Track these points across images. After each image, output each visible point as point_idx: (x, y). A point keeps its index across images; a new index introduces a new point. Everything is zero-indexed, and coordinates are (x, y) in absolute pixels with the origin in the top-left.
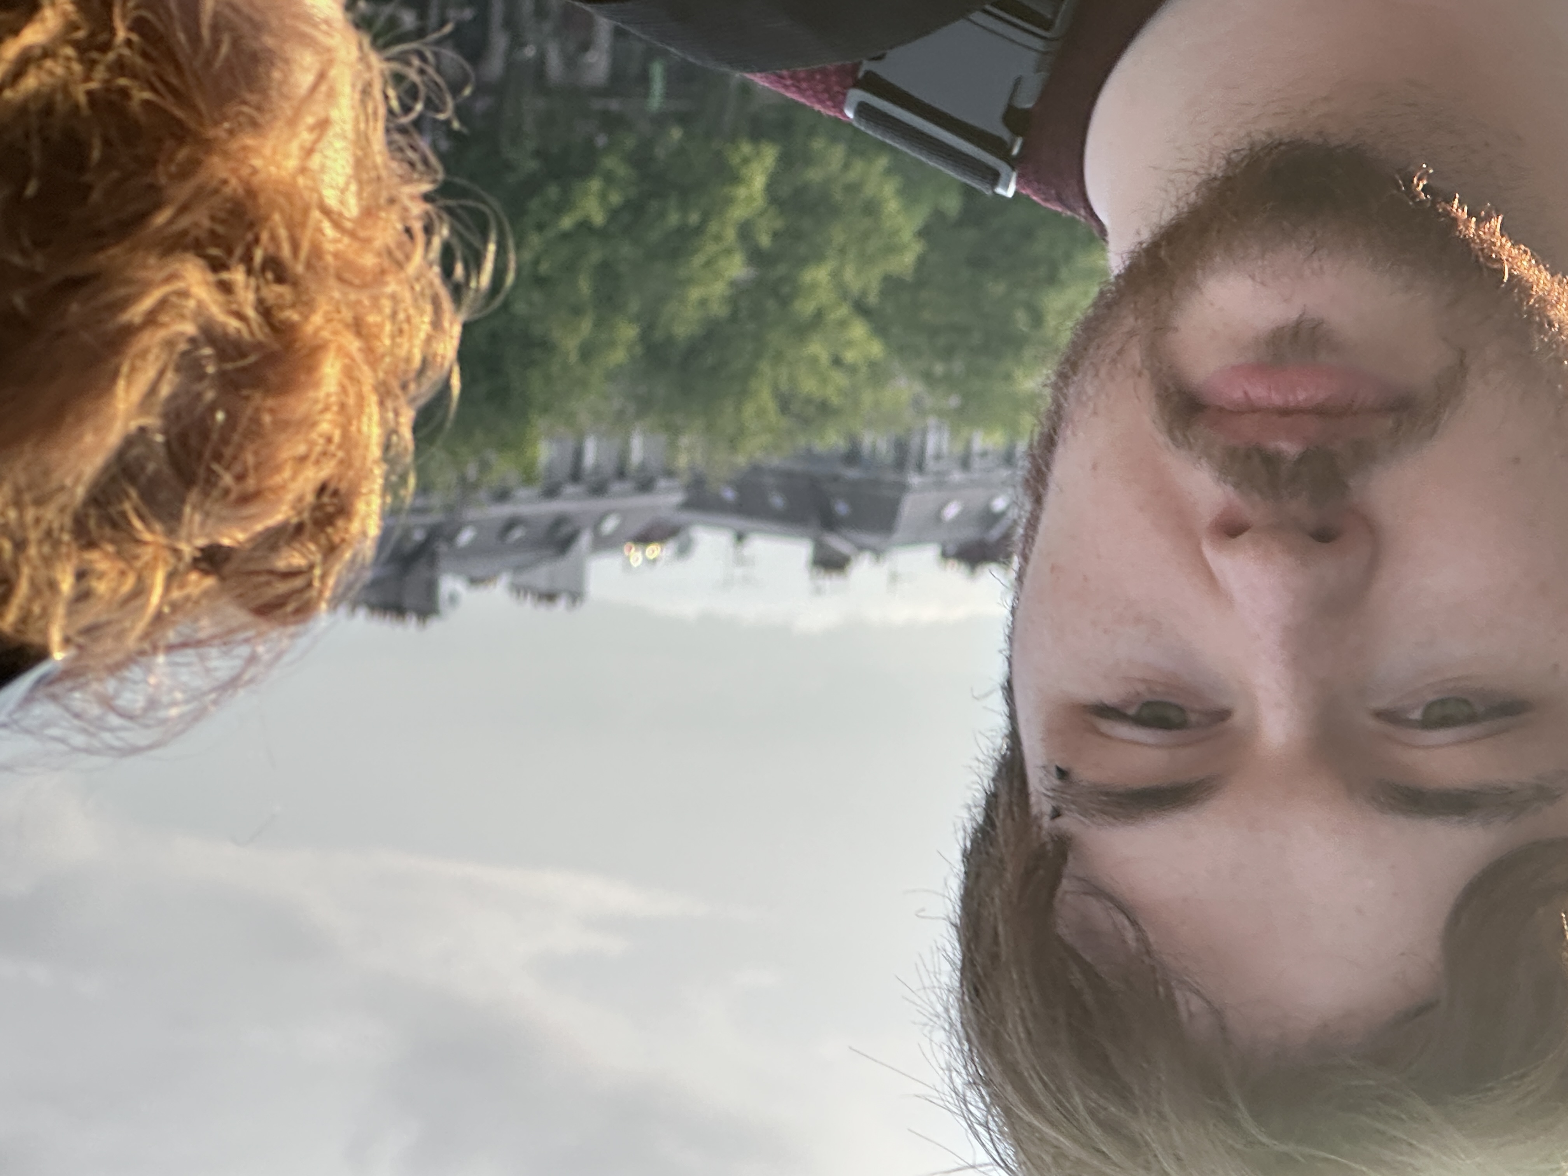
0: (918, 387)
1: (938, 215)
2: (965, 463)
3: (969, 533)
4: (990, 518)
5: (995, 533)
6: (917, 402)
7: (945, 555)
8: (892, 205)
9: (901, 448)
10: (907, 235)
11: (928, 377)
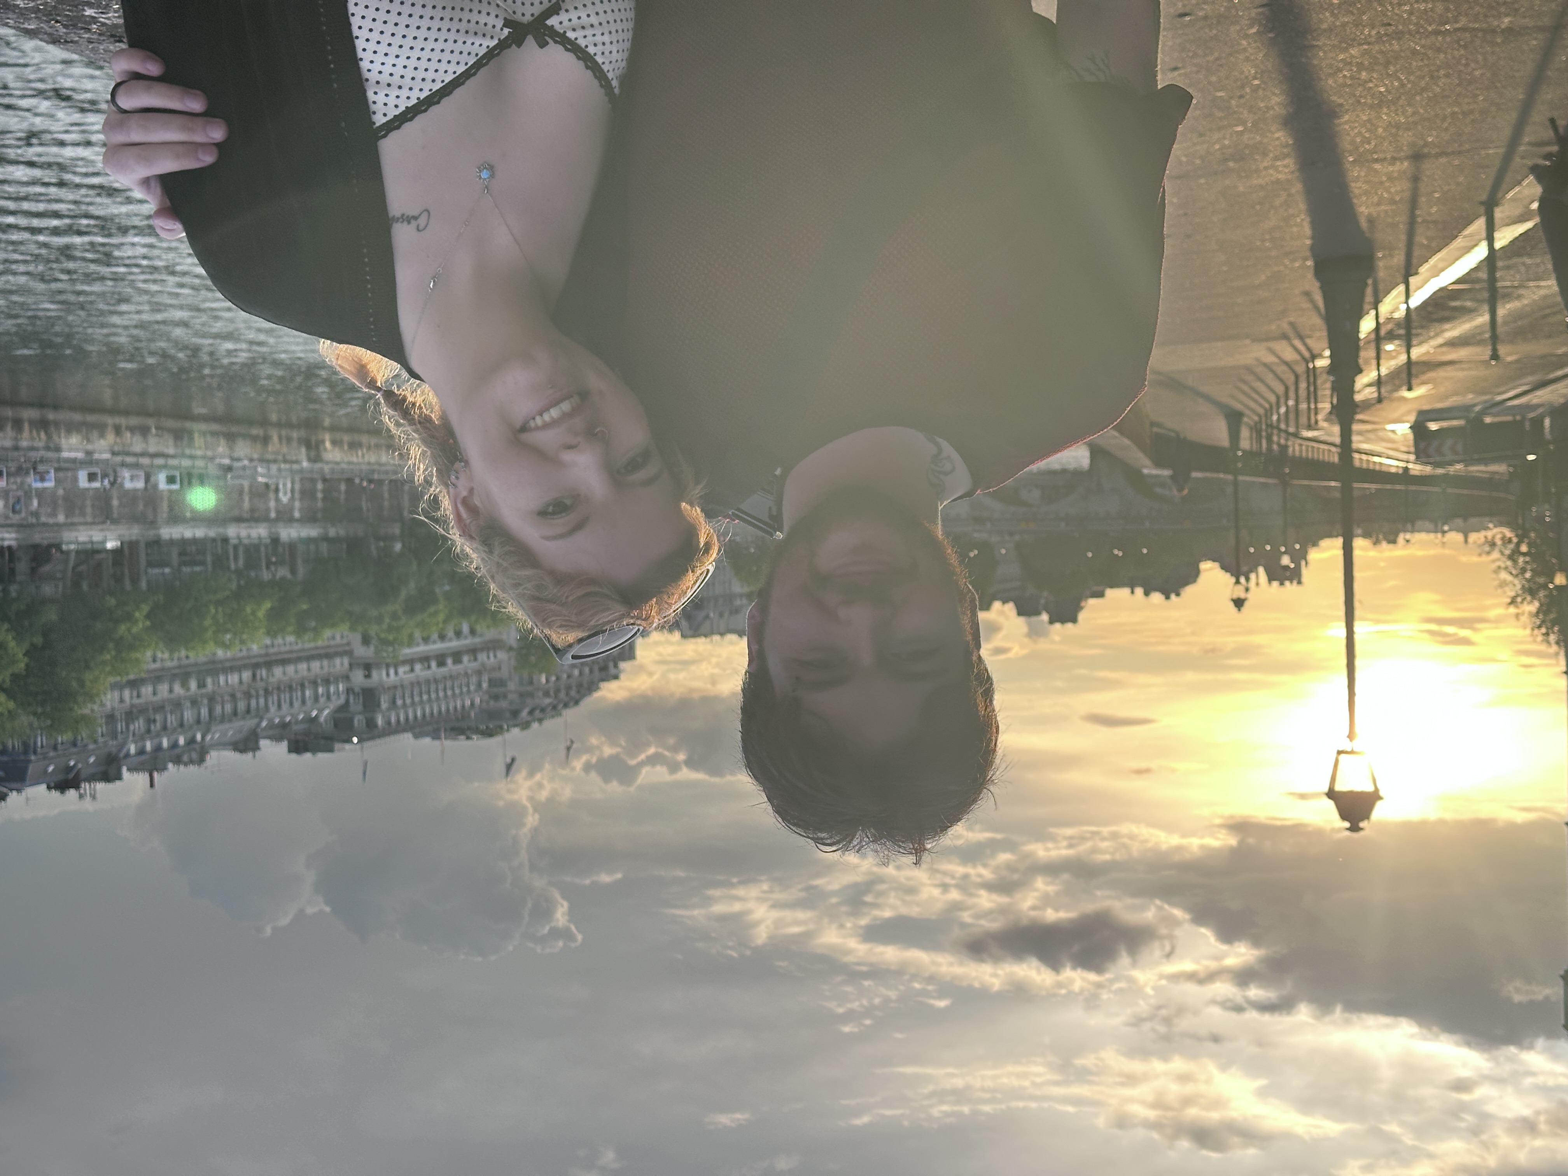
0: (32, 718)
1: (32, 645)
2: (55, 748)
3: (60, 777)
4: (69, 769)
5: (71, 776)
6: (31, 725)
7: (49, 788)
8: (12, 644)
9: (25, 745)
10: (21, 656)
11: (35, 714)
